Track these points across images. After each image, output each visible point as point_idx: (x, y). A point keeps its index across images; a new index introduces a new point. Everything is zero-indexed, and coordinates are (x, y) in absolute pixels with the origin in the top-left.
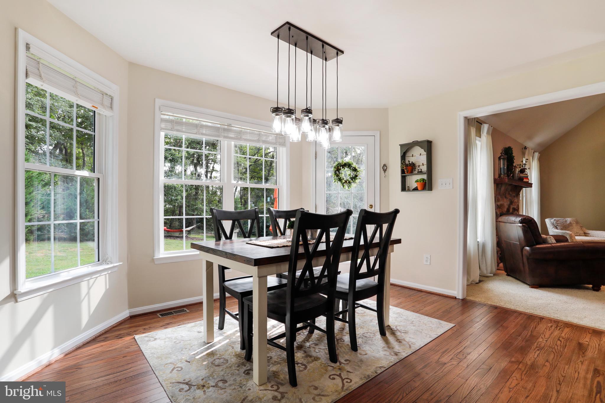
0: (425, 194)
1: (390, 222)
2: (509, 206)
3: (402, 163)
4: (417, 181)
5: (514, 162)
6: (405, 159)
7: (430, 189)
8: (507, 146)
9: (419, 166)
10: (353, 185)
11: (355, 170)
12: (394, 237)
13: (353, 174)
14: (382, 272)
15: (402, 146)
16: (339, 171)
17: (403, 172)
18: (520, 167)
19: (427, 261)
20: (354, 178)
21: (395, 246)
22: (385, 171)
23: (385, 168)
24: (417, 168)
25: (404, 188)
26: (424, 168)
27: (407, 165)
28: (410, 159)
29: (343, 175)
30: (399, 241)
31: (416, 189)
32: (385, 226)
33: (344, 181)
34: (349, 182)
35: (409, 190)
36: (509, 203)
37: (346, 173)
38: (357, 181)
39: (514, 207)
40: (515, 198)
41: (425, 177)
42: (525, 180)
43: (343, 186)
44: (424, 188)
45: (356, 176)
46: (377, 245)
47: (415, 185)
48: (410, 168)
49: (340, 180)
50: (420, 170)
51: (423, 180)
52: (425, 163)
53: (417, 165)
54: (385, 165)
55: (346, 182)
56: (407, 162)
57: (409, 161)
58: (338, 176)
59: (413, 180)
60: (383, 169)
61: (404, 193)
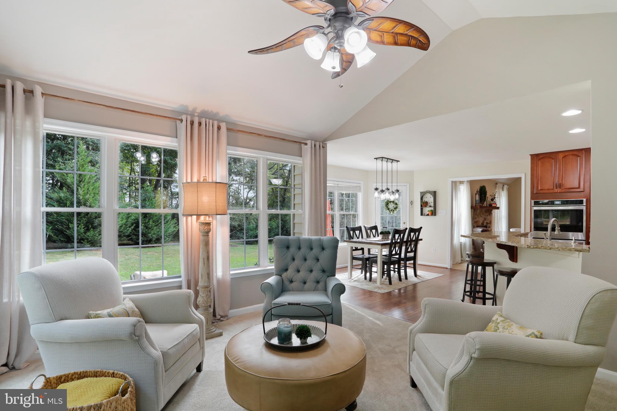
0: (433, 217)
1: (419, 232)
2: (483, 222)
3: (421, 202)
4: (428, 211)
5: (487, 194)
6: (422, 200)
7: (435, 215)
8: (482, 185)
9: (430, 203)
10: (395, 212)
11: (396, 204)
12: (420, 238)
13: (395, 206)
14: (415, 252)
15: (421, 193)
16: (388, 205)
17: (421, 206)
18: (492, 197)
19: (433, 251)
20: (396, 208)
21: (420, 241)
22: (412, 204)
23: (412, 203)
24: (429, 204)
25: (422, 214)
26: (432, 205)
27: (424, 203)
28: (425, 199)
29: (390, 207)
30: (421, 240)
31: (428, 215)
32: (417, 233)
33: (390, 210)
34: (393, 211)
35: (424, 215)
36: (483, 219)
37: (391, 206)
38: (397, 210)
39: (487, 222)
40: (488, 216)
41: (432, 209)
42: (493, 205)
43: (390, 212)
44: (432, 215)
45: (397, 207)
46: (414, 241)
47: (427, 213)
48: (425, 204)
49: (388, 209)
50: (430, 205)
51: (432, 210)
52: (433, 202)
53: (429, 202)
54: (412, 201)
55: (391, 210)
56: (423, 201)
57: (425, 201)
58: (387, 207)
59: (427, 210)
60: (411, 203)
61: (422, 216)
